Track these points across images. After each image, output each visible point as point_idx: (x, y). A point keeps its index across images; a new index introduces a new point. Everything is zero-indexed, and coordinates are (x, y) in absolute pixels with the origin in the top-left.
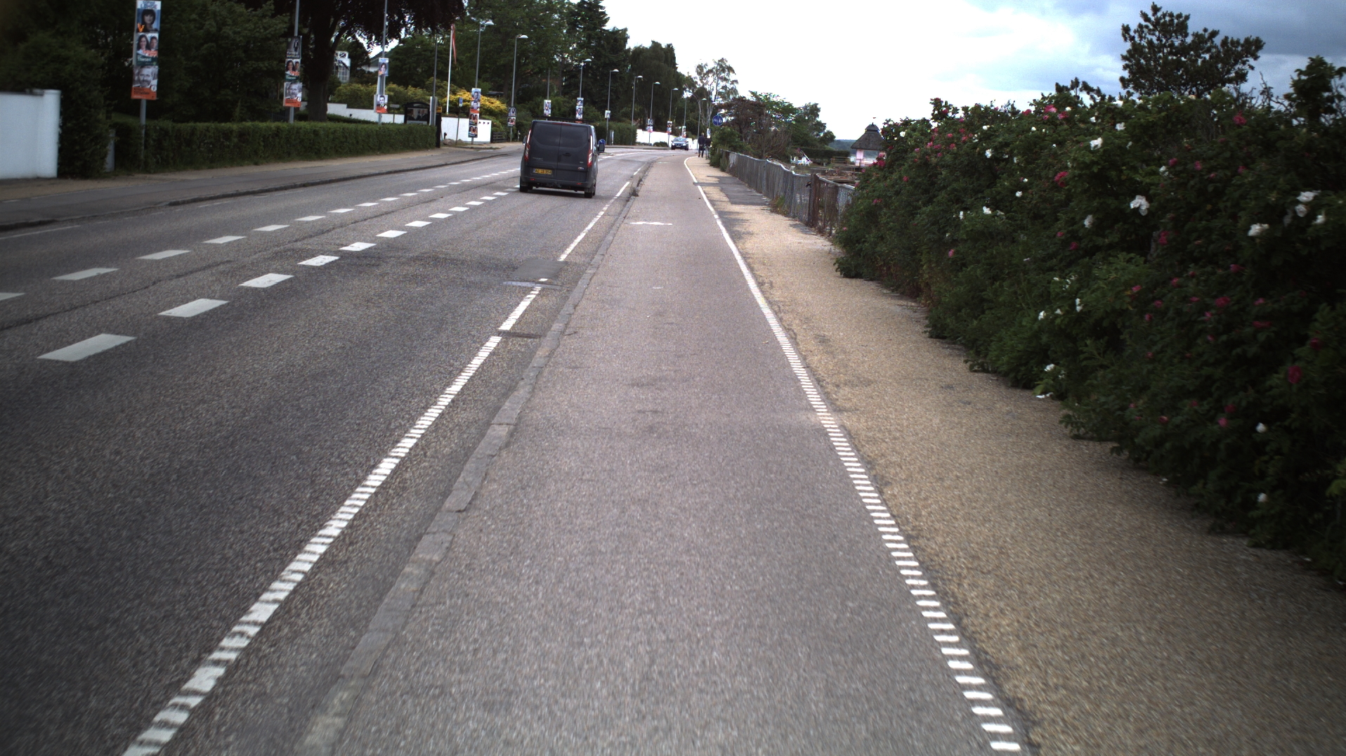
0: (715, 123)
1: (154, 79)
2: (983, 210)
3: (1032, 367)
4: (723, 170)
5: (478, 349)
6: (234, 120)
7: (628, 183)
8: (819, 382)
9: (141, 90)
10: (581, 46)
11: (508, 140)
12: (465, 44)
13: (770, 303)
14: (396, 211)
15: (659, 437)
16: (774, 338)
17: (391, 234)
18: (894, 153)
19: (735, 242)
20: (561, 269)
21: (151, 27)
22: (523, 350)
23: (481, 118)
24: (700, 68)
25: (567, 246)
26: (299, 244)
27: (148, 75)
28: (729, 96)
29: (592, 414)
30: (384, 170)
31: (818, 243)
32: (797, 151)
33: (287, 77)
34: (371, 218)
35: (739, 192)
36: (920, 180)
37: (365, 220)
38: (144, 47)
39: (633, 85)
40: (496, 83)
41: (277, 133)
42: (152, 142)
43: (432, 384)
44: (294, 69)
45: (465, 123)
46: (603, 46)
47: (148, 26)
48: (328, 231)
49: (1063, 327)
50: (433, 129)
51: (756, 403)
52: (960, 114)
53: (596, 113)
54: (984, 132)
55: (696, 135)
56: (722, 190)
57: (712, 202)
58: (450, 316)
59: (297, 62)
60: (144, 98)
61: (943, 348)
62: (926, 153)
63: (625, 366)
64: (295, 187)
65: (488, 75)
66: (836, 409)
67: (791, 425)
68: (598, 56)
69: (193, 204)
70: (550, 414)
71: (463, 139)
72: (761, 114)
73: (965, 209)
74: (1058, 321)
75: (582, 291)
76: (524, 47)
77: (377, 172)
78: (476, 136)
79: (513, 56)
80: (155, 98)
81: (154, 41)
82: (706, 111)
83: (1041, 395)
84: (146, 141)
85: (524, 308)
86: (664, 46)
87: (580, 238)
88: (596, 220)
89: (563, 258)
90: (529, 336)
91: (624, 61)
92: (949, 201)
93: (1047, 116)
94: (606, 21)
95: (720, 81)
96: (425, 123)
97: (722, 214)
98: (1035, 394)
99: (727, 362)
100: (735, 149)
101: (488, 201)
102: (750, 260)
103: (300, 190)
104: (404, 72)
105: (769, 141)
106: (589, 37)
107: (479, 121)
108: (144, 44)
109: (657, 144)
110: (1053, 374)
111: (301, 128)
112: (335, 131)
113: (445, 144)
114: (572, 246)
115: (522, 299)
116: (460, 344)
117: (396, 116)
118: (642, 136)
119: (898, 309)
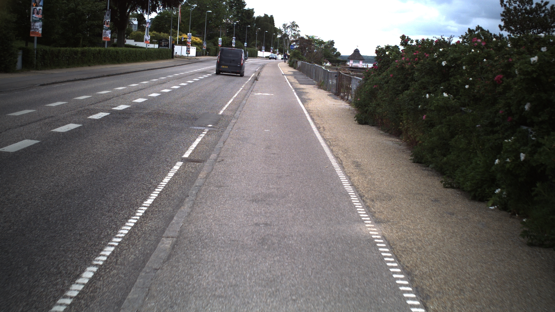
0: (291, 48)
1: (40, 28)
2: (443, 95)
3: (485, 189)
4: (295, 68)
5: (169, 171)
6: (79, 46)
7: (254, 74)
8: (361, 197)
9: (34, 33)
10: (234, 16)
11: (203, 55)
12: (185, 14)
13: (325, 140)
14: (146, 88)
15: (268, 250)
16: (330, 164)
17: (140, 100)
18: (382, 62)
19: (303, 104)
20: (219, 119)
21: (39, 4)
22: (193, 171)
23: (191, 46)
24: (284, 25)
25: (224, 106)
26: (92, 107)
27: (37, 26)
28: (296, 37)
29: (226, 227)
30: (146, 69)
31: (342, 105)
32: (325, 60)
33: (104, 28)
34: (132, 92)
35: (303, 78)
36: (399, 76)
37: (130, 93)
38: (36, 13)
39: (256, 32)
40: (198, 30)
41: (100, 52)
42: (39, 56)
43: (136, 199)
44: (107, 24)
45: (185, 48)
46: (244, 16)
47: (37, 4)
48: (110, 99)
49: (511, 169)
50: (170, 51)
51: (327, 216)
52: (414, 43)
53: (241, 44)
54: (440, 52)
55: (283, 53)
56: (295, 78)
57: (291, 83)
58: (157, 149)
59: (108, 21)
60: (36, 36)
61: (423, 170)
62: (403, 63)
63: (249, 185)
64: (104, 76)
65: (195, 28)
66: (377, 221)
67: (351, 236)
68: (242, 20)
69: (52, 85)
70: (200, 227)
71: (184, 55)
72: (311, 44)
73: (429, 93)
74: (508, 166)
75: (229, 132)
76: (210, 16)
77: (143, 69)
78: (189, 54)
79: (205, 20)
80: (41, 36)
81: (41, 11)
82: (287, 43)
83: (491, 206)
84: (37, 56)
85: (198, 143)
86: (269, 16)
87: (230, 102)
88: (238, 92)
89: (221, 112)
90: (198, 161)
91: (253, 22)
92: (420, 88)
93: (476, 44)
94: (245, 5)
95: (292, 31)
96: (167, 48)
97: (296, 89)
98: (488, 206)
99: (306, 182)
100: (300, 59)
101: (190, 83)
102: (311, 114)
103: (105, 78)
104: (160, 27)
105: (314, 56)
106: (238, 12)
107: (191, 47)
108: (36, 12)
109: (266, 57)
110: (500, 195)
111: (110, 50)
112: (126, 51)
113: (176, 57)
114: (227, 106)
115: (197, 137)
116: (159, 168)
117: (155, 45)
118: (260, 54)
119: (391, 143)
